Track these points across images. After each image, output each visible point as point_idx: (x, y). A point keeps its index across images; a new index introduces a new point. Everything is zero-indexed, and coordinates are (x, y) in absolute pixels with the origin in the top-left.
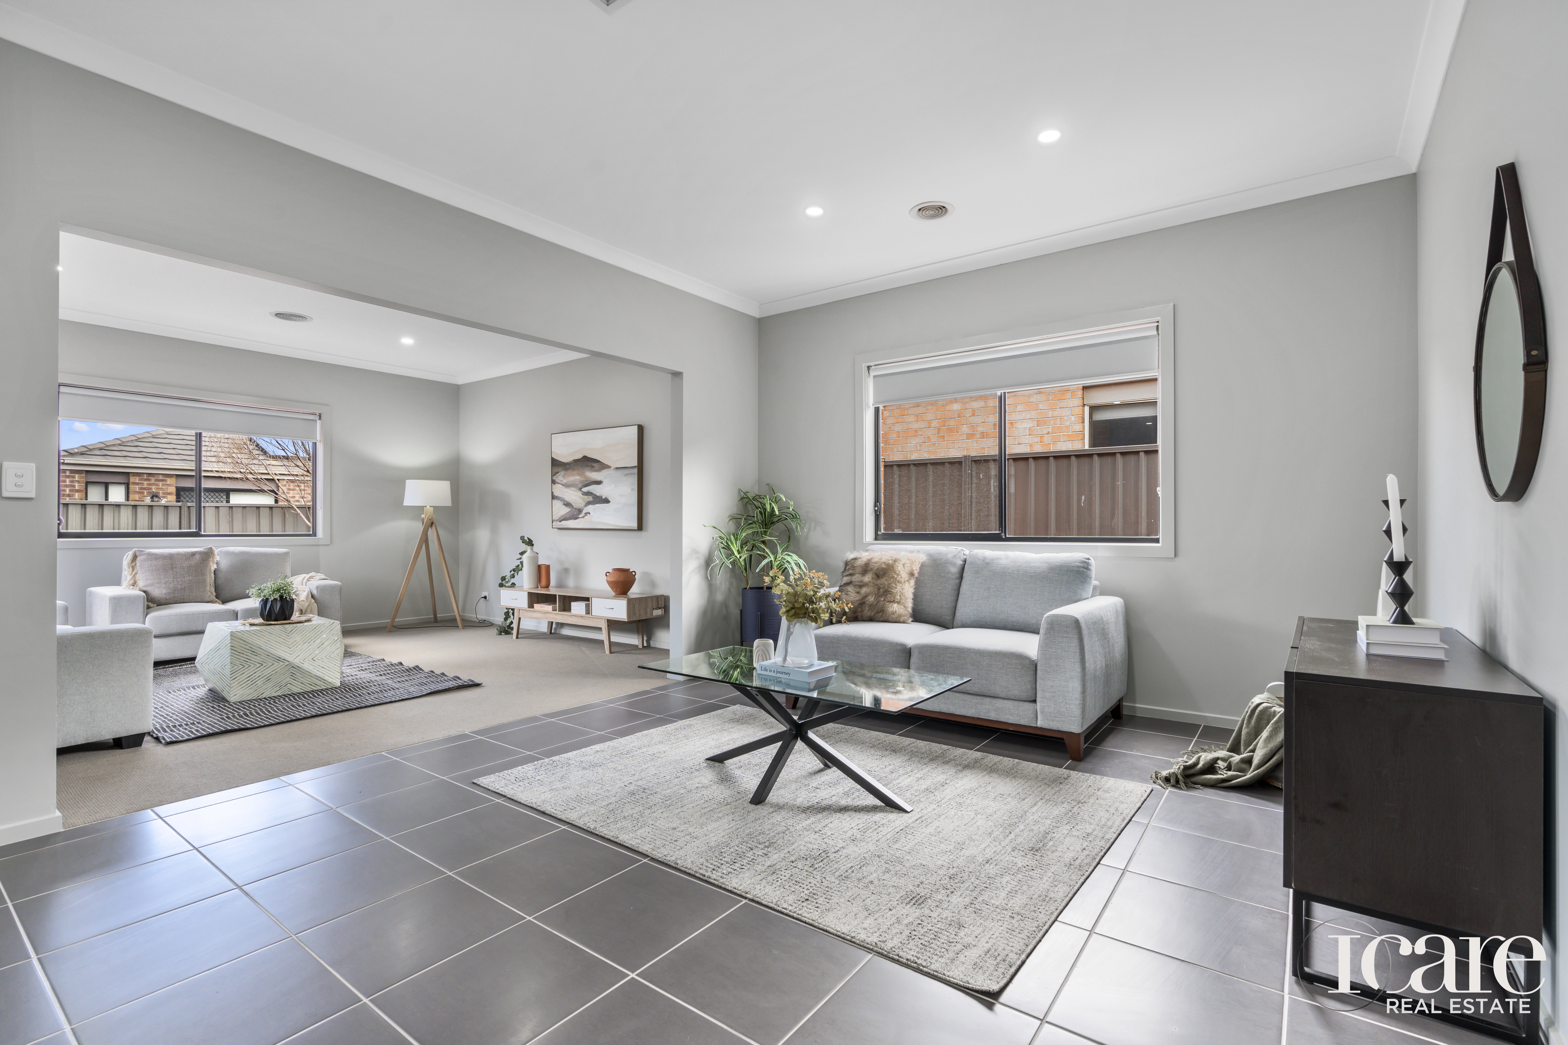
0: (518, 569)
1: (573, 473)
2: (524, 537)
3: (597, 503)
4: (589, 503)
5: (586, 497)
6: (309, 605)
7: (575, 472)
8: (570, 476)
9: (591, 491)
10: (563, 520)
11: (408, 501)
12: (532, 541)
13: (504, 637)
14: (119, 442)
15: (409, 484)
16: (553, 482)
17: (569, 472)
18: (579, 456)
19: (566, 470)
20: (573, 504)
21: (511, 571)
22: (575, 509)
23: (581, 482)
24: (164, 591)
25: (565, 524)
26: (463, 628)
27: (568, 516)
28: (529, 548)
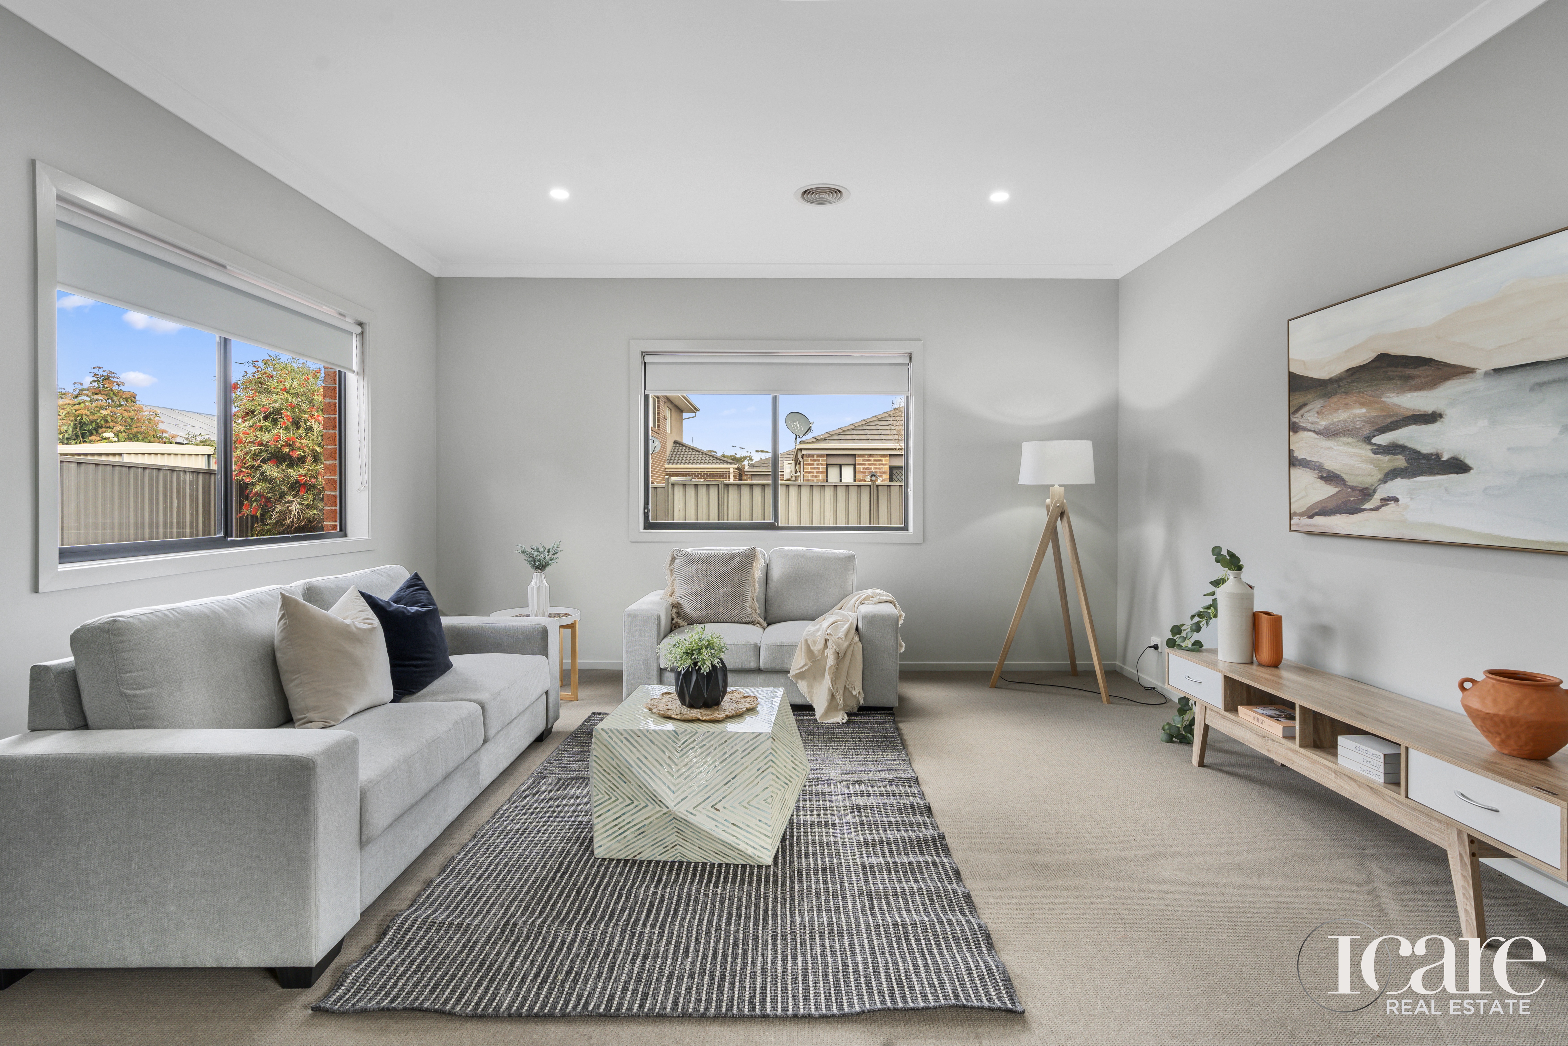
0: (1207, 614)
1: (1346, 401)
2: (1220, 548)
3: (1421, 473)
4: (1393, 474)
5: (1386, 458)
6: (850, 644)
7: (1351, 399)
8: (1336, 410)
9: (1401, 442)
10: (1317, 514)
11: (1025, 478)
12: (1238, 560)
13: (1176, 747)
14: (853, 427)
15: (1028, 448)
16: (1293, 428)
17: (1334, 399)
18: (1364, 357)
19: (1327, 395)
20: (1345, 477)
21: (1193, 617)
22: (1353, 488)
23: (1370, 421)
24: (697, 606)
25: (1322, 522)
26: (1109, 703)
27: (1331, 505)
28: (1231, 574)
